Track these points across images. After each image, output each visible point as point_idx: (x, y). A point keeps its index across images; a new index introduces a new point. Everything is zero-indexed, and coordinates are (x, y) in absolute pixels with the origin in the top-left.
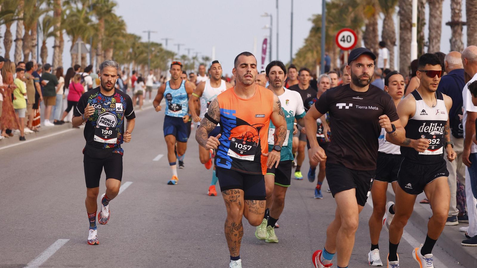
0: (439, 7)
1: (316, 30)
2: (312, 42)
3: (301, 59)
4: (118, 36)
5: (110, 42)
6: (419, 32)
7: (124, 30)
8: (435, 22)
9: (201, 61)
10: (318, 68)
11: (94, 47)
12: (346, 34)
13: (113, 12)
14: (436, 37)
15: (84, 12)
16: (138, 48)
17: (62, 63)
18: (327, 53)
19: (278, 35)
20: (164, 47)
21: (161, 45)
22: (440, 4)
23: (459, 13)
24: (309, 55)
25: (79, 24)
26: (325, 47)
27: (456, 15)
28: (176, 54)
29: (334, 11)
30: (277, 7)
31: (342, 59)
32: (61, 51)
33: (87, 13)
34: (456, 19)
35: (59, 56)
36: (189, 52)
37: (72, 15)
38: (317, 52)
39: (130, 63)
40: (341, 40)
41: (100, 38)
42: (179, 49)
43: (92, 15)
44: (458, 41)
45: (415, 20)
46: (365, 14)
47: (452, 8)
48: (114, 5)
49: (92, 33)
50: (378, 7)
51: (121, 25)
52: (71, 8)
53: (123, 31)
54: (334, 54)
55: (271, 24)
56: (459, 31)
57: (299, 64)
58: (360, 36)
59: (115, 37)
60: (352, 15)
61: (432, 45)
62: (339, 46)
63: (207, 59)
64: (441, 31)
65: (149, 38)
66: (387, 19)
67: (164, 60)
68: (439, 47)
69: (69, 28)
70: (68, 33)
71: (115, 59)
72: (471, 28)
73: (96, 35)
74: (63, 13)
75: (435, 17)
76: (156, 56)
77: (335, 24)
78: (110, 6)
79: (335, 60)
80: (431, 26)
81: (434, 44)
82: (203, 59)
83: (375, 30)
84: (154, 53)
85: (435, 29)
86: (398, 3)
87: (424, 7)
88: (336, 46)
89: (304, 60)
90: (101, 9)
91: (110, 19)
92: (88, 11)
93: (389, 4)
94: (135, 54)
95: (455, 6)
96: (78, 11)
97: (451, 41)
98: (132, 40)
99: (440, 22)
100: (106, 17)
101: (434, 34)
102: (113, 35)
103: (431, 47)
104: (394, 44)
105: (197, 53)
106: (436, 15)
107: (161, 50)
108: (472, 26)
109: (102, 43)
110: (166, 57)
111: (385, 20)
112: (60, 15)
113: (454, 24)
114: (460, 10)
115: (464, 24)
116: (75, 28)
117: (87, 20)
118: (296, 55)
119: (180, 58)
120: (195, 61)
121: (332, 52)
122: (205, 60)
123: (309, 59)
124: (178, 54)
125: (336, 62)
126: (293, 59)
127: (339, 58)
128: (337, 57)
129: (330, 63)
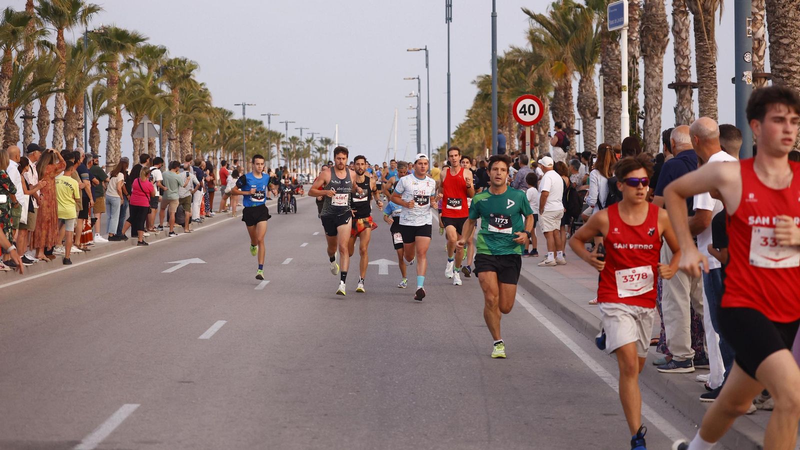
0: (658, 63)
1: (483, 98)
2: (478, 115)
3: (463, 140)
4: (200, 111)
5: (189, 120)
6: (631, 98)
7: (209, 102)
8: (653, 84)
9: (320, 145)
10: (487, 151)
11: (166, 128)
12: (527, 102)
13: (191, 77)
14: (655, 105)
15: (151, 78)
16: (229, 127)
17: (119, 152)
18: (500, 130)
19: (429, 105)
20: (265, 125)
21: (261, 123)
22: (659, 58)
23: (686, 70)
24: (474, 134)
25: (143, 96)
26: (496, 121)
27: (682, 74)
28: (283, 136)
29: (509, 70)
30: (427, 65)
32: (119, 135)
33: (154, 80)
34: (683, 79)
35: (116, 142)
36: (301, 135)
37: (134, 83)
38: (485, 129)
39: (217, 150)
40: (521, 112)
41: (174, 115)
42: (287, 129)
43: (162, 83)
44: (687, 110)
45: (625, 82)
46: (552, 72)
47: (677, 63)
48: (193, 67)
49: (163, 108)
50: (571, 64)
51: (204, 95)
52: (131, 74)
53: (206, 104)
54: (510, 131)
55: (419, 90)
56: (688, 96)
58: (547, 105)
59: (196, 113)
60: (535, 75)
61: (650, 116)
62: (518, 119)
63: (328, 142)
64: (661, 96)
65: (244, 114)
66: (585, 80)
67: (266, 145)
68: (659, 118)
69: (129, 102)
70: (128, 109)
71: (195, 144)
72: (705, 92)
73: (168, 111)
74: (121, 81)
75: (653, 77)
76: (254, 139)
77: (511, 89)
78: (187, 69)
80: (647, 89)
81: (652, 115)
82: (322, 141)
83: (568, 97)
84: (251, 135)
85: (653, 94)
86: (599, 59)
87: (637, 63)
88: (513, 119)
89: (467, 140)
90: (175, 74)
91: (188, 87)
92: (157, 77)
93: (588, 59)
94: (225, 137)
95: (681, 61)
96: (142, 77)
97: (676, 110)
98: (219, 116)
99: (660, 84)
100: (183, 85)
101: (652, 101)
102: (193, 110)
103: (649, 119)
104: (595, 116)
105: (313, 134)
106: (654, 73)
107: (262, 130)
108: (705, 88)
109: (176, 123)
110: (267, 141)
111: (581, 82)
112: (116, 83)
113: (680, 86)
114: (688, 67)
115: (694, 86)
116: (138, 102)
117: (155, 90)
118: (455, 133)
119: (289, 141)
120: (311, 145)
121: (507, 129)
122: (325, 143)
123: (474, 139)
124: (286, 136)
125: (513, 143)
126: (451, 139)
127: (518, 137)
128: (515, 135)
129: (505, 145)
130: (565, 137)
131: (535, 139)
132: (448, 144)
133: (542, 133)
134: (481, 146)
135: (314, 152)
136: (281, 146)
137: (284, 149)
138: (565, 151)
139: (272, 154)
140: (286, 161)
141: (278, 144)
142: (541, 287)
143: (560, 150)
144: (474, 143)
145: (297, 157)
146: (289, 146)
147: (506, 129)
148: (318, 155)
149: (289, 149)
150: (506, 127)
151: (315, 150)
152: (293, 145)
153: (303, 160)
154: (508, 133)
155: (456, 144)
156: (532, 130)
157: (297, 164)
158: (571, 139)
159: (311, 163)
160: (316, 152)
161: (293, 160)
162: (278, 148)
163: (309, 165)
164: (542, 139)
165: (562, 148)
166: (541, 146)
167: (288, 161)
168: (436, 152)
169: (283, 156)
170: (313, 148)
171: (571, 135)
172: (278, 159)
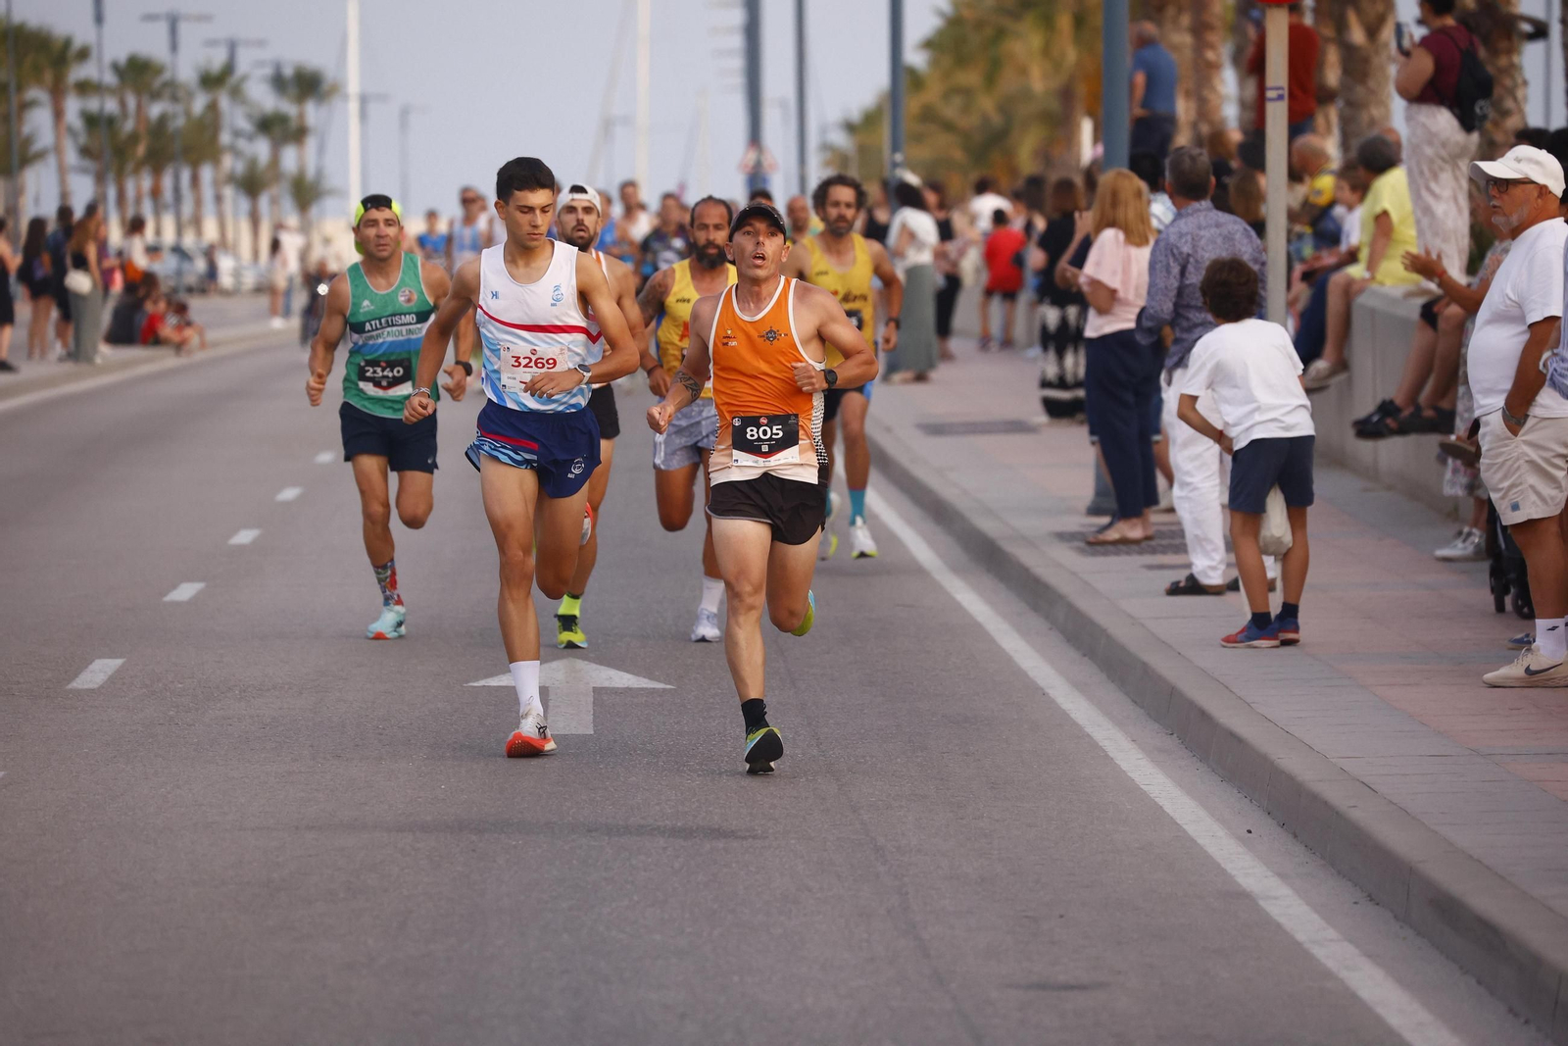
3: (971, 78)
9: (265, 98)
10: (1086, 128)
18: (1149, 28)
24: (1026, 43)
28: (84, 54)
31: (1254, 66)
36: (174, 47)
38: (1079, 21)
42: (99, 18)
57: (950, 111)
63: (307, 85)
79: (1205, 71)
82: (279, 82)
89: (991, 79)
105: (232, 47)
118: (929, 44)
119: (110, 78)
120: (224, 102)
121: (1186, 20)
122: (293, 91)
123: (1023, 71)
124: (94, 53)
125: (1213, 89)
126: (912, 72)
127: (1236, 60)
128: (1223, 51)
129: (1171, 100)
130: (1470, 55)
131: (1320, 65)
132: (894, 96)
133: (1357, 35)
134: (1055, 105)
135: (237, 133)
136: (73, 107)
137: (91, 121)
138: (1468, 123)
139: (28, 141)
140: (100, 179)
141: (57, 93)
142: (1335, 794)
143: (1443, 121)
144: (1026, 94)
145: (157, 160)
146: (111, 106)
147: (1175, 21)
148: (261, 149)
149: (111, 122)
150: (1180, 10)
151: (244, 124)
152: (131, 102)
153: (186, 176)
154: (1185, 39)
155: (932, 94)
156: (1308, 20)
157: (156, 193)
158: (1503, 61)
159: (228, 192)
160: (250, 138)
161: (136, 171)
162: (58, 114)
163: (219, 199)
164: (1357, 66)
165: (1451, 108)
166: (1350, 104)
167: (111, 177)
168: (840, 139)
169: (85, 152)
170: (235, 118)
171: (1503, 44)
172: (62, 171)
